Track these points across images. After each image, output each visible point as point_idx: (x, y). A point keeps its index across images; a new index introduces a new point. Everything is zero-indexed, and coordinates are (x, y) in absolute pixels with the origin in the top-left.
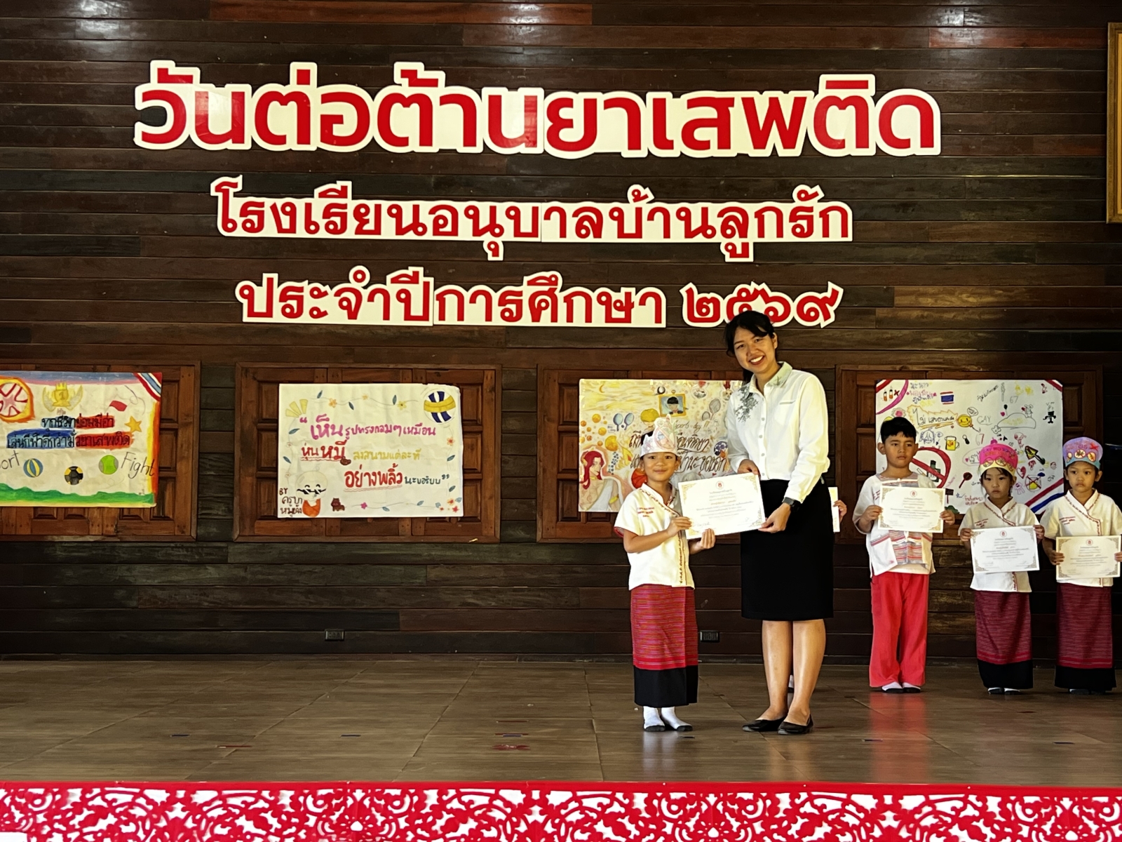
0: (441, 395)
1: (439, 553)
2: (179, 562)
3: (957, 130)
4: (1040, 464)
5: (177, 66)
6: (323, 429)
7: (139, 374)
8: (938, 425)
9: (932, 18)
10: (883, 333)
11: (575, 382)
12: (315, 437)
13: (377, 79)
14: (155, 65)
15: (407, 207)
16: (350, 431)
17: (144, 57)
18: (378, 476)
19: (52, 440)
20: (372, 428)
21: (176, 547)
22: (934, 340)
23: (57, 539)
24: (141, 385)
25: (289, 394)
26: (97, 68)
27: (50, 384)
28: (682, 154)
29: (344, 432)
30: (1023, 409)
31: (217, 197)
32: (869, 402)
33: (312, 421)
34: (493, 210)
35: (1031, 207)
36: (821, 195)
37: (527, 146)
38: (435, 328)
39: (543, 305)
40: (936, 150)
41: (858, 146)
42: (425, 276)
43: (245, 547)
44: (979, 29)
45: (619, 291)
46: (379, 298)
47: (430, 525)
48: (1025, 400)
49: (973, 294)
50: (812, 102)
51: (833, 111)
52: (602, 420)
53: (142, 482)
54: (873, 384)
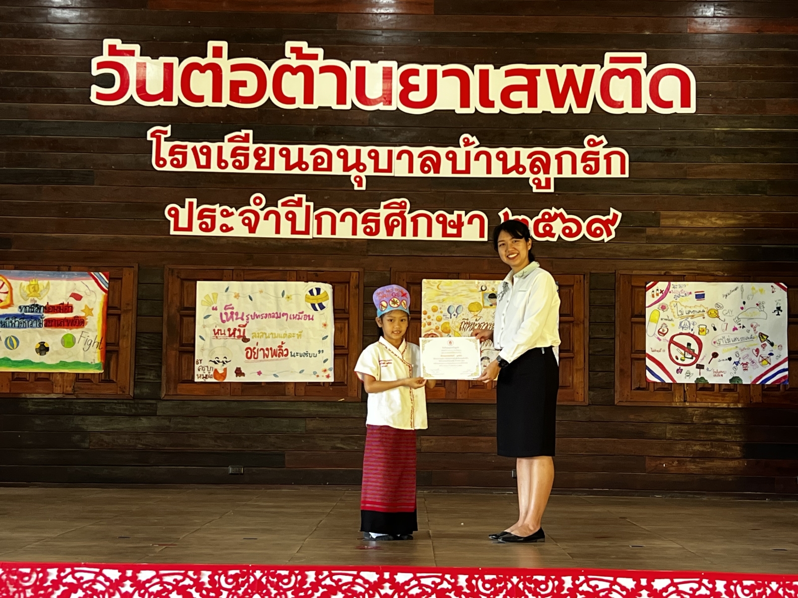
0: (318, 290)
1: (315, 410)
2: (120, 415)
3: (708, 95)
4: (770, 346)
5: (123, 43)
6: (229, 315)
7: (92, 273)
8: (693, 316)
9: (690, 10)
10: (652, 247)
11: (418, 281)
12: (223, 322)
13: (273, 54)
14: (107, 42)
15: (294, 149)
16: (249, 317)
17: (99, 37)
18: (270, 351)
19: (27, 322)
20: (266, 314)
21: (118, 403)
22: (691, 252)
23: (28, 396)
24: (93, 281)
25: (205, 289)
26: (64, 44)
27: (26, 280)
28: (501, 111)
29: (245, 318)
30: (757, 305)
31: (151, 142)
32: (641, 299)
33: (221, 309)
34: (358, 152)
35: (764, 152)
36: (605, 143)
37: (384, 105)
38: (314, 240)
39: (395, 223)
40: (692, 109)
41: (633, 106)
42: (307, 201)
43: (170, 403)
44: (725, 19)
45: (453, 213)
46: (272, 217)
47: (309, 387)
48: (759, 298)
49: (720, 218)
50: (599, 73)
51: (615, 79)
52: (439, 310)
53: (93, 354)
54: (644, 285)
